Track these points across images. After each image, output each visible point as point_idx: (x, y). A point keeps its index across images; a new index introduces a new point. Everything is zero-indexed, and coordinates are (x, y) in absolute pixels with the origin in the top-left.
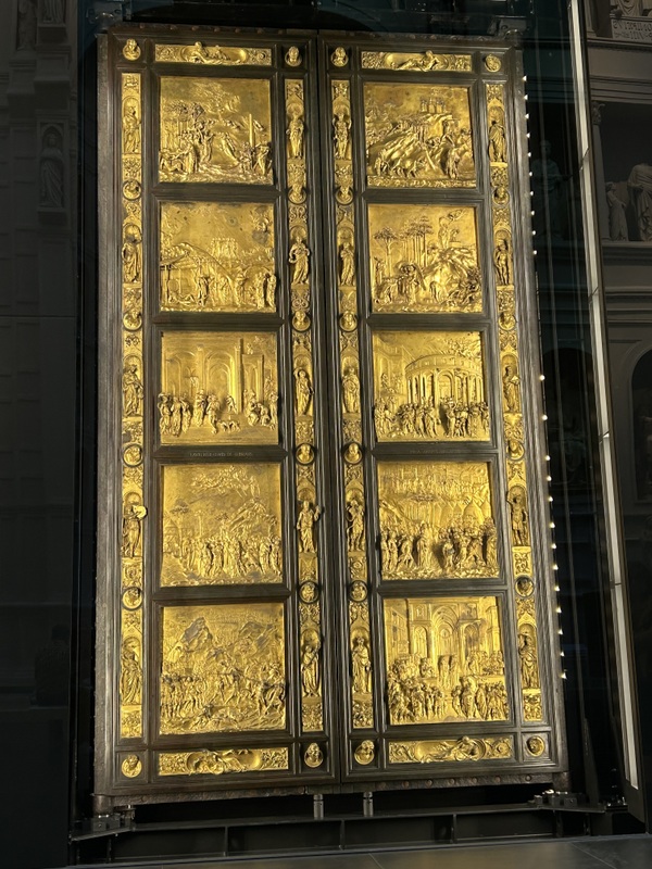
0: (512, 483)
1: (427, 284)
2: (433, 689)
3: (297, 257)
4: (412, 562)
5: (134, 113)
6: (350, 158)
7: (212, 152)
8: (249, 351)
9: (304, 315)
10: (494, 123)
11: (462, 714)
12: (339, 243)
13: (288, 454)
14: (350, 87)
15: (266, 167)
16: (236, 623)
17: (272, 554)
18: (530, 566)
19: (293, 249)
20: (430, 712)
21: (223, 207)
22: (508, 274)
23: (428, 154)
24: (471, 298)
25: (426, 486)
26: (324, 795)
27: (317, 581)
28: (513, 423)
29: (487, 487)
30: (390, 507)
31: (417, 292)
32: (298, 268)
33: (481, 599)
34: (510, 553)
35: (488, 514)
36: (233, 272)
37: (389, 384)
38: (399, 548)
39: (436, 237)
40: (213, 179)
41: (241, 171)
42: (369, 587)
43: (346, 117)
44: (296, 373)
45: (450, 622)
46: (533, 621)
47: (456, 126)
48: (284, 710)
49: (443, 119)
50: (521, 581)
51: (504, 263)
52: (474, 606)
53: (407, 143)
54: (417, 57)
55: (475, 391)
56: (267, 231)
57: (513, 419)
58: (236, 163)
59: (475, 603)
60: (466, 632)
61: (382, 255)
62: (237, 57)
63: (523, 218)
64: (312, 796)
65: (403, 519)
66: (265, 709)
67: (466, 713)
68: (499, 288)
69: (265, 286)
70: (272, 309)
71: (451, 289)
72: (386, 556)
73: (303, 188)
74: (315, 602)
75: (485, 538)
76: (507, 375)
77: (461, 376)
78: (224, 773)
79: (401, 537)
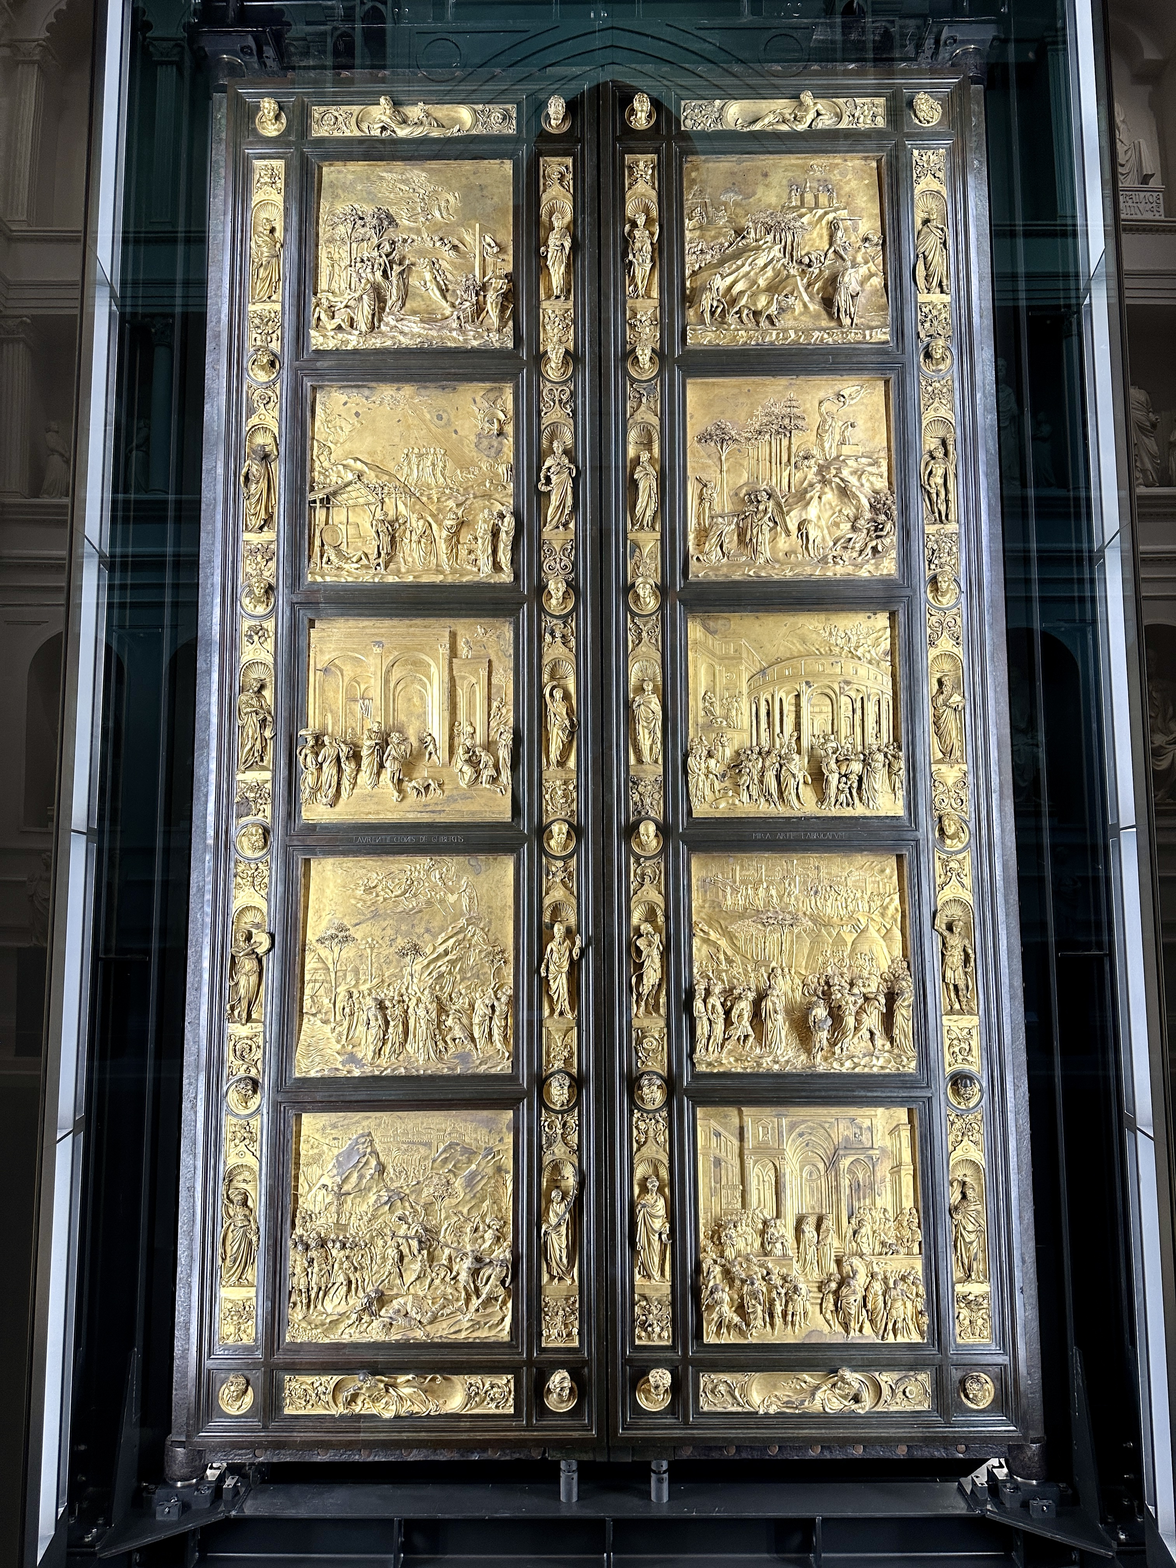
0: (946, 894)
1: (793, 527)
2: (784, 1279)
3: (554, 478)
4: (751, 1039)
5: (272, 230)
6: (655, 293)
7: (405, 294)
8: (463, 650)
9: (562, 587)
10: (926, 222)
11: (838, 1328)
12: (631, 452)
13: (527, 839)
14: (658, 167)
15: (501, 316)
16: (428, 1145)
17: (496, 1021)
18: (975, 1052)
19: (547, 464)
20: (778, 1321)
21: (423, 391)
22: (947, 501)
23: (801, 284)
24: (875, 549)
25: (781, 897)
26: (580, 1464)
27: (575, 1071)
28: (950, 782)
29: (897, 902)
30: (713, 936)
31: (773, 540)
32: (555, 500)
33: (880, 1111)
34: (939, 1026)
35: (898, 952)
36: (439, 510)
37: (718, 711)
38: (728, 1013)
39: (813, 438)
40: (405, 342)
41: (455, 325)
42: (671, 1084)
43: (649, 222)
44: (547, 691)
45: (821, 1152)
46: (979, 1156)
47: (855, 229)
48: (510, 1305)
49: (830, 217)
50: (959, 1080)
51: (940, 481)
52: (867, 1123)
53: (761, 262)
54: (782, 105)
55: (878, 722)
56: (501, 433)
57: (950, 774)
58: (448, 311)
59: (870, 1117)
60: (850, 1171)
61: (711, 475)
62: (456, 121)
63: (979, 396)
64: (558, 1463)
65: (738, 959)
66: (475, 1302)
67: (846, 1327)
68: (930, 529)
69: (495, 534)
70: (506, 577)
71: (838, 533)
72: (702, 1029)
73: (567, 352)
74: (571, 1109)
75: (891, 997)
76: (940, 691)
77: (853, 694)
78: (397, 1417)
79: (731, 990)
